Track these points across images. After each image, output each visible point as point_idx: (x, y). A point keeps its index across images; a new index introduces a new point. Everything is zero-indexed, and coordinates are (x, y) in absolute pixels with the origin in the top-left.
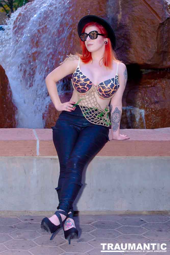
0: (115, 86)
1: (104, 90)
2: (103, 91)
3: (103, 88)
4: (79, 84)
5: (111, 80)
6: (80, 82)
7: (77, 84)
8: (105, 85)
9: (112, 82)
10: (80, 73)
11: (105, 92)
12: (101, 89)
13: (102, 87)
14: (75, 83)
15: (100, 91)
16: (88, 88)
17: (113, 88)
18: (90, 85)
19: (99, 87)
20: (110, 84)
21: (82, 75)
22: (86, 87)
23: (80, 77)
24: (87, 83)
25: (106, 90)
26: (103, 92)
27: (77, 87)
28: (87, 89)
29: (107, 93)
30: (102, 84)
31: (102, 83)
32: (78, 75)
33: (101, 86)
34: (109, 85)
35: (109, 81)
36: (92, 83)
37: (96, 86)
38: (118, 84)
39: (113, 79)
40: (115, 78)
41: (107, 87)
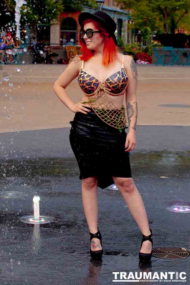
1: (112, 85)
2: (111, 86)
3: (110, 83)
4: (85, 85)
6: (86, 82)
7: (83, 85)
9: (118, 75)
10: (84, 73)
14: (82, 85)
16: (95, 87)
18: (97, 83)
19: (106, 84)
21: (87, 75)
23: (85, 77)
25: (114, 85)
26: (112, 88)
27: (84, 88)
28: (94, 89)
29: (115, 89)
31: (108, 79)
32: (83, 75)
33: (108, 82)
34: (116, 79)
35: (115, 75)
36: (98, 81)
37: (103, 83)
38: (126, 77)
39: (119, 73)
40: (121, 71)
41: (114, 82)
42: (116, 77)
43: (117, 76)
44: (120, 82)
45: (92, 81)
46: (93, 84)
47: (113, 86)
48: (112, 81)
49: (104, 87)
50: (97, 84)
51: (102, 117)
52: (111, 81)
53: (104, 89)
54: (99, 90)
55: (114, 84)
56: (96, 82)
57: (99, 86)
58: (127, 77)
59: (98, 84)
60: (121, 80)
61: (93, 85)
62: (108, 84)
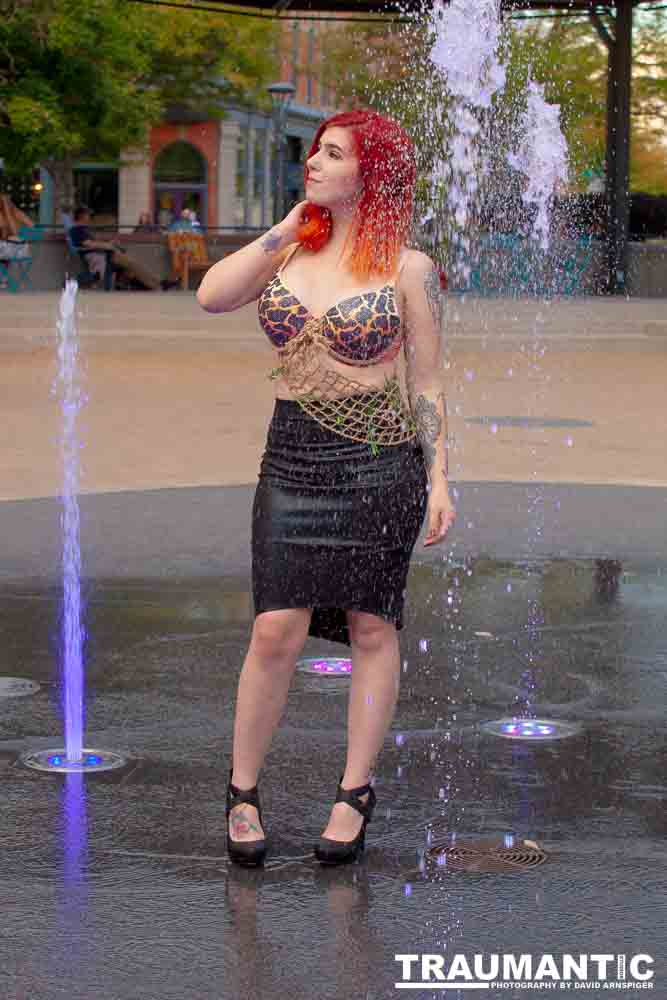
0: (374, 317)
1: (340, 330)
2: (337, 332)
3: (338, 323)
5: (363, 298)
6: (271, 309)
8: (340, 315)
9: (366, 303)
11: (344, 336)
12: (333, 328)
13: (334, 323)
15: (331, 336)
16: (294, 329)
17: (369, 322)
18: (302, 319)
19: (325, 322)
20: (359, 310)
21: (278, 288)
22: (286, 323)
23: (271, 294)
24: (289, 312)
25: (344, 330)
26: (339, 337)
28: (291, 333)
30: (333, 311)
31: (334, 309)
33: (331, 320)
34: (353, 313)
35: (354, 302)
36: (306, 311)
37: (316, 320)
38: (390, 313)
39: (370, 297)
40: (379, 294)
41: (346, 321)
42: (356, 307)
43: (362, 306)
44: (365, 325)
45: (287, 309)
46: (287, 318)
47: (342, 333)
48: (343, 318)
49: (316, 332)
50: (300, 320)
51: (316, 414)
52: (339, 318)
53: (316, 337)
54: (301, 339)
55: (347, 326)
56: (300, 313)
57: (306, 327)
58: (395, 314)
59: (303, 321)
60: (370, 318)
61: (289, 322)
62: (332, 324)
